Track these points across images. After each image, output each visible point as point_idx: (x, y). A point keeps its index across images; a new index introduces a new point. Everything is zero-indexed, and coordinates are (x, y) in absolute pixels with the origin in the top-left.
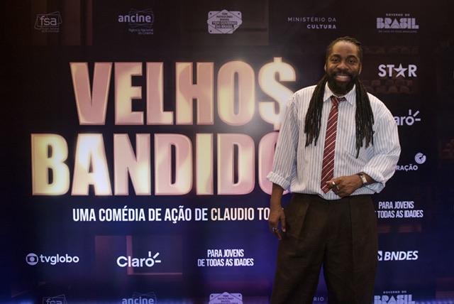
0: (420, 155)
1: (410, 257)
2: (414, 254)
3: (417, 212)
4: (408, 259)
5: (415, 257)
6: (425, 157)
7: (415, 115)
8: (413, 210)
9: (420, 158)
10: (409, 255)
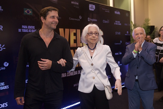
0: (6, 63)
1: (4, 106)
2: (6, 104)
3: (6, 87)
4: (3, 107)
5: (6, 105)
6: (8, 63)
7: (3, 47)
8: (4, 86)
9: (6, 64)
10: (3, 105)
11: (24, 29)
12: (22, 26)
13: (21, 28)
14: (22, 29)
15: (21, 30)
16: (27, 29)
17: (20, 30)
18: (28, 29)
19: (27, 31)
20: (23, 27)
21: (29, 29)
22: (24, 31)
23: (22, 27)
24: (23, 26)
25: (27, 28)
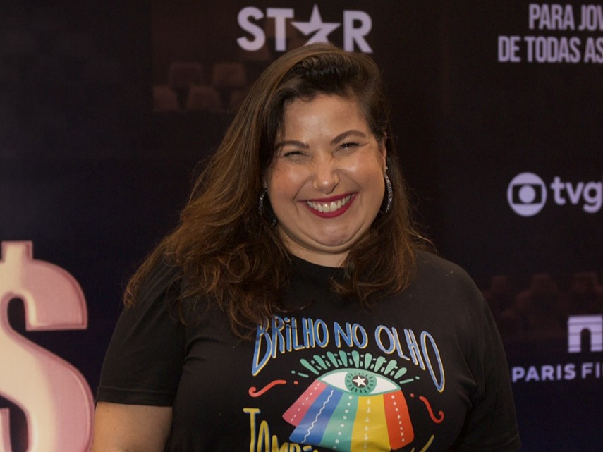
11: (546, 33)
12: (533, 7)
13: (520, 27)
14: (530, 40)
15: (522, 46)
16: (568, 33)
17: (507, 50)
18: (576, 33)
19: (570, 59)
20: (537, 22)
21: (584, 35)
22: (546, 57)
23: (532, 17)
24: (538, 14)
25: (572, 24)
